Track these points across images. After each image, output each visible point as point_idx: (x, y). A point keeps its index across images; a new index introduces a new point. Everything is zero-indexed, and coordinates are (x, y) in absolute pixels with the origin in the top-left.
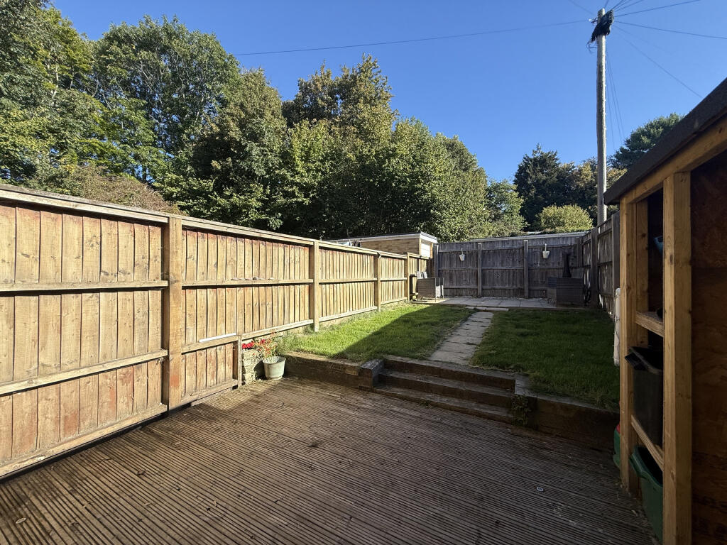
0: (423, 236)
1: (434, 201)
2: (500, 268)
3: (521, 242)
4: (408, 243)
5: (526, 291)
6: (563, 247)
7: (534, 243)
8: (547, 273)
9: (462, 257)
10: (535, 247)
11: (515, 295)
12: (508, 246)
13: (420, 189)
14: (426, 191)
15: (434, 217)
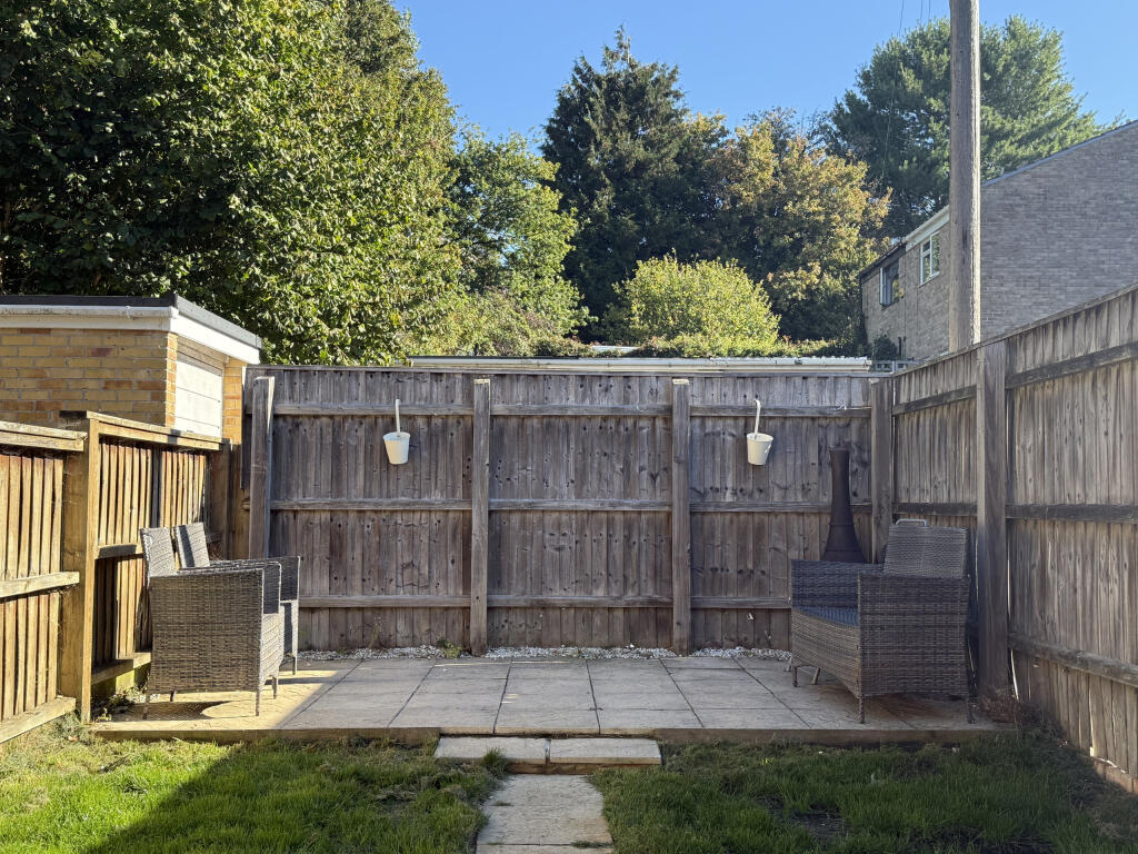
0: (188, 324)
1: (250, 154)
2: (569, 505)
3: (660, 386)
4: (102, 352)
5: (680, 614)
6: (819, 419)
7: (714, 396)
8: (760, 532)
9: (397, 446)
10: (715, 413)
11: (633, 636)
12: (604, 403)
13: (178, 81)
14: (210, 99)
15: (247, 232)
